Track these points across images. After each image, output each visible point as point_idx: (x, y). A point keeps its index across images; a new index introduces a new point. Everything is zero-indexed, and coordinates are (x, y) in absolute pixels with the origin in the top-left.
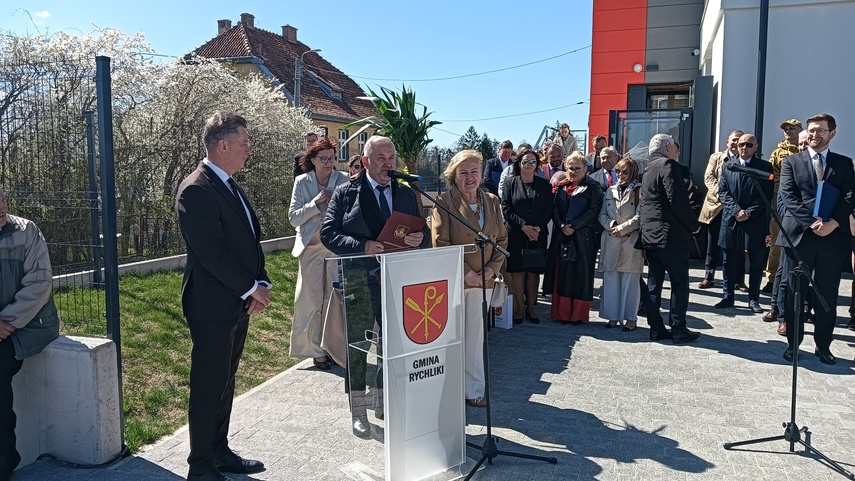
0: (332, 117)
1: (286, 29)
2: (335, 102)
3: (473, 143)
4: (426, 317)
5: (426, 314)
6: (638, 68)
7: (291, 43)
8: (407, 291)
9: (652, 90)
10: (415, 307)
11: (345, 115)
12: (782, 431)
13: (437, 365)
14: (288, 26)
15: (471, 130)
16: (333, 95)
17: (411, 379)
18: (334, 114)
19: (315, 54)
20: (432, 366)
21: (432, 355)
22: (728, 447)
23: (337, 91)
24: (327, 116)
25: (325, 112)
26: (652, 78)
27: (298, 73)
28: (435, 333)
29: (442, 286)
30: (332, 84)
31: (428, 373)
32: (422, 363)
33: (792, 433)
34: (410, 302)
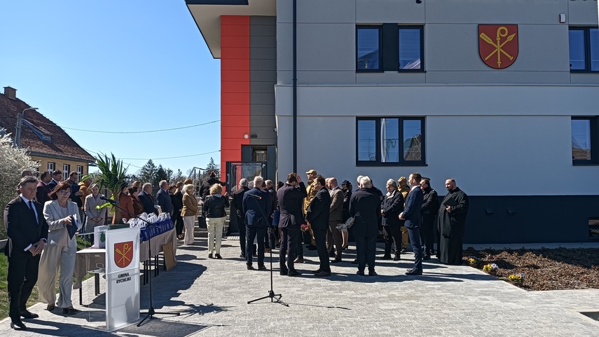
0: (43, 153)
1: (6, 89)
2: (45, 142)
3: (152, 171)
4: (124, 256)
5: (124, 255)
6: (246, 136)
7: (11, 99)
8: (117, 246)
9: (255, 148)
10: (120, 252)
11: (53, 152)
12: (268, 294)
13: (128, 277)
14: (9, 87)
15: (150, 162)
16: (44, 137)
17: (117, 282)
18: (45, 152)
19: (34, 111)
20: (126, 277)
21: (126, 272)
22: (249, 303)
23: (47, 135)
24: (40, 153)
25: (37, 150)
26: (255, 142)
27: (19, 123)
28: (127, 263)
29: (131, 244)
30: (43, 130)
31: (124, 280)
32: (122, 276)
33: (272, 295)
34: (118, 250)
